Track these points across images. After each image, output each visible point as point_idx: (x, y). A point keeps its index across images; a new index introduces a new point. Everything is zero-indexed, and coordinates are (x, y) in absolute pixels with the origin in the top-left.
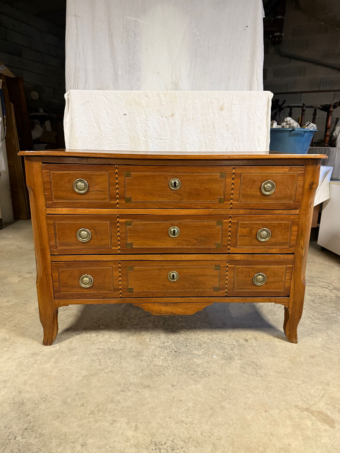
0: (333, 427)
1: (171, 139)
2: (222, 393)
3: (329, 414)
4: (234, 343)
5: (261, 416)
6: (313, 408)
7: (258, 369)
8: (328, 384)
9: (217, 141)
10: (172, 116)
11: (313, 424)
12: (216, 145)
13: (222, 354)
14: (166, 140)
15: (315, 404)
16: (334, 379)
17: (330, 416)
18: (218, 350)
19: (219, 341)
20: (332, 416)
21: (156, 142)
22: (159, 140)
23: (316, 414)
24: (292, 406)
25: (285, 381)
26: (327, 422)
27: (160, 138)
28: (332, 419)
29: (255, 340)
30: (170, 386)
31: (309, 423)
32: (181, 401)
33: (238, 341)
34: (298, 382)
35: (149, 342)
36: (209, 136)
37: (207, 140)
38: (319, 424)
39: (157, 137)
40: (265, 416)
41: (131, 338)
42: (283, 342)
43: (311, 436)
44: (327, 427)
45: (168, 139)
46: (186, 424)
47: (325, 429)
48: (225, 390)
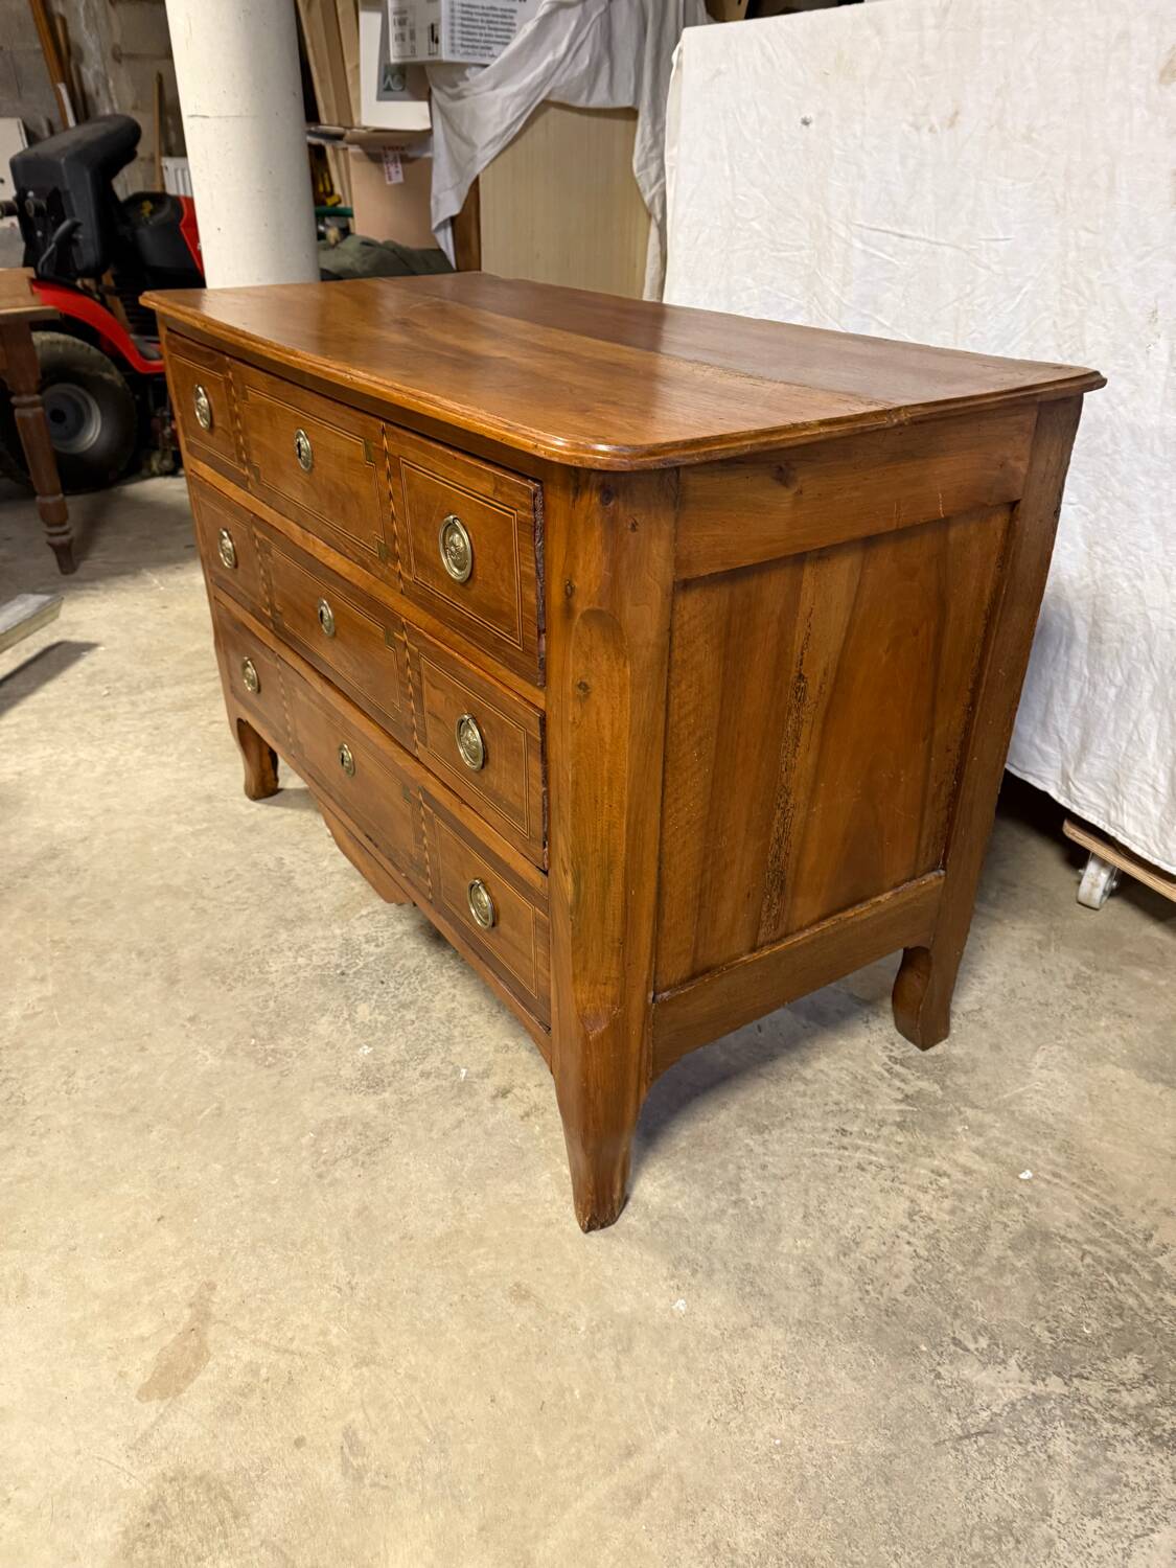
0: (144, 1393)
1: (933, 239)
2: (202, 1111)
3: (204, 1378)
4: (464, 1071)
5: (138, 1213)
6: (212, 1333)
7: (356, 1161)
8: (364, 1362)
9: (1110, 266)
10: (952, 122)
11: (143, 1339)
12: (1103, 285)
13: (387, 1061)
14: (917, 242)
15: (238, 1332)
16: (414, 1379)
17: (192, 1381)
18: (403, 1047)
19: (456, 1034)
20: (193, 1387)
21: (882, 251)
22: (896, 239)
23: (193, 1341)
24: (208, 1275)
25: (326, 1238)
26: (161, 1375)
27: (898, 231)
28: (179, 1391)
29: (520, 1111)
30: (190, 1013)
31: (145, 1327)
32: (143, 1049)
33: (486, 1074)
34: (339, 1272)
35: (357, 916)
36: (1082, 233)
37: (1072, 255)
38: (149, 1356)
39: (888, 228)
40: (140, 1221)
41: (353, 884)
42: (563, 1193)
43: (90, 1341)
44: (138, 1377)
45: (924, 240)
46: (65, 1083)
47: (126, 1373)
48: (219, 1115)
